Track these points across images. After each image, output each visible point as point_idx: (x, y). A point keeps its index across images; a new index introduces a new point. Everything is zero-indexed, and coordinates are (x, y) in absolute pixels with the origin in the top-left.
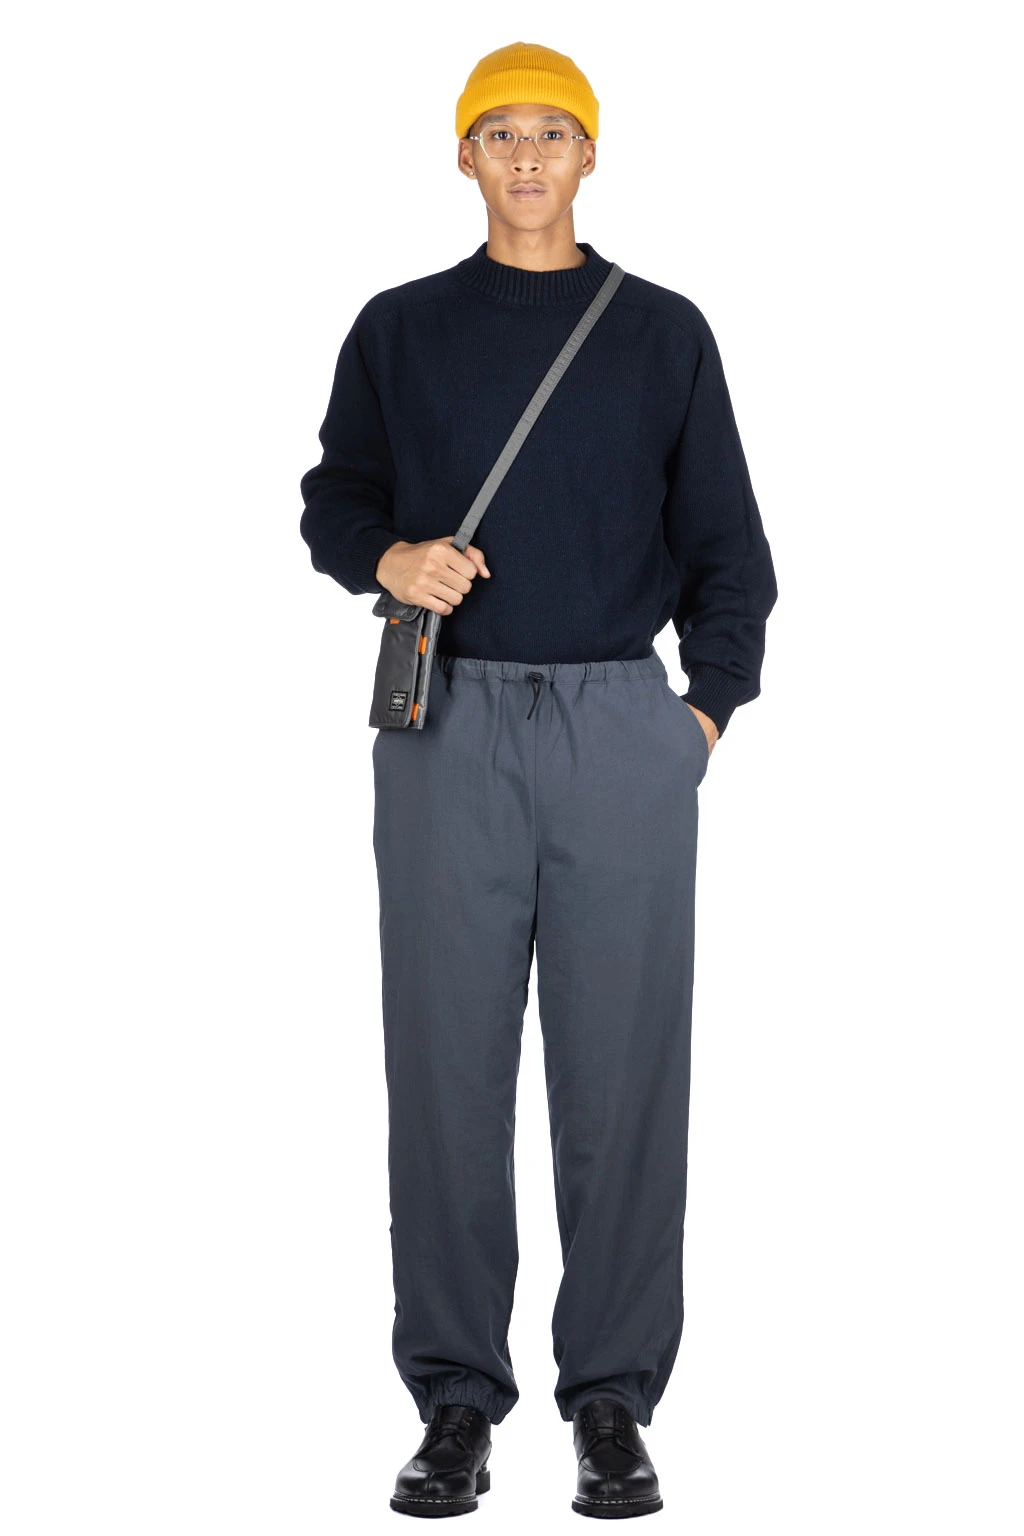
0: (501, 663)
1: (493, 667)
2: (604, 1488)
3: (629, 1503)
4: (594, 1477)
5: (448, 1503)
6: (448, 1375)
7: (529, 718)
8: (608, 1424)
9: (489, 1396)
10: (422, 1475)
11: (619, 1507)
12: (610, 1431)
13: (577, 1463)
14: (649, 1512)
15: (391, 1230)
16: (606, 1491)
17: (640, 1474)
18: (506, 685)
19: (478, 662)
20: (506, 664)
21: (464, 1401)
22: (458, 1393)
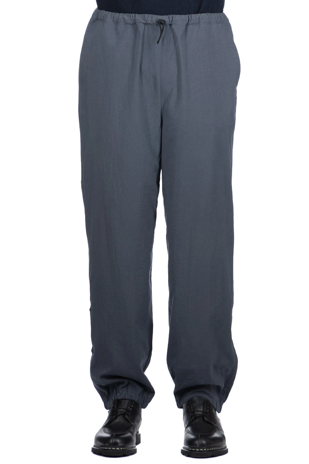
0: (143, 15)
1: (139, 17)
2: (197, 442)
3: (209, 450)
4: (192, 437)
5: (123, 449)
6: (119, 384)
7: (158, 43)
8: (200, 410)
9: (140, 394)
10: (107, 435)
11: (204, 452)
12: (201, 413)
13: (184, 429)
14: (220, 455)
15: (90, 310)
16: (198, 444)
17: (216, 435)
18: (146, 26)
19: (131, 15)
20: (146, 15)
21: (127, 397)
22: (124, 393)
